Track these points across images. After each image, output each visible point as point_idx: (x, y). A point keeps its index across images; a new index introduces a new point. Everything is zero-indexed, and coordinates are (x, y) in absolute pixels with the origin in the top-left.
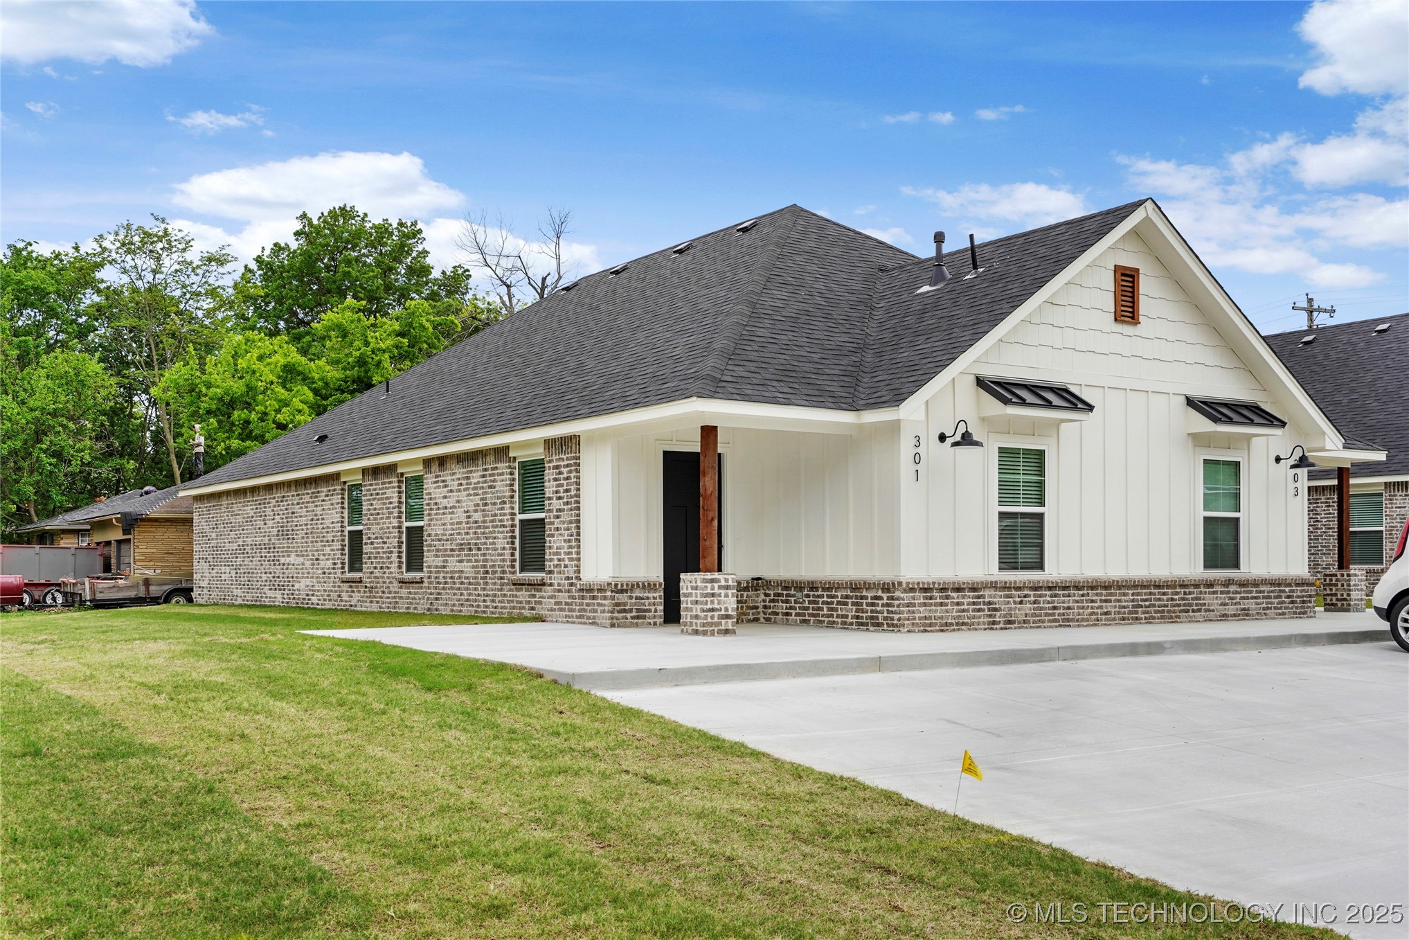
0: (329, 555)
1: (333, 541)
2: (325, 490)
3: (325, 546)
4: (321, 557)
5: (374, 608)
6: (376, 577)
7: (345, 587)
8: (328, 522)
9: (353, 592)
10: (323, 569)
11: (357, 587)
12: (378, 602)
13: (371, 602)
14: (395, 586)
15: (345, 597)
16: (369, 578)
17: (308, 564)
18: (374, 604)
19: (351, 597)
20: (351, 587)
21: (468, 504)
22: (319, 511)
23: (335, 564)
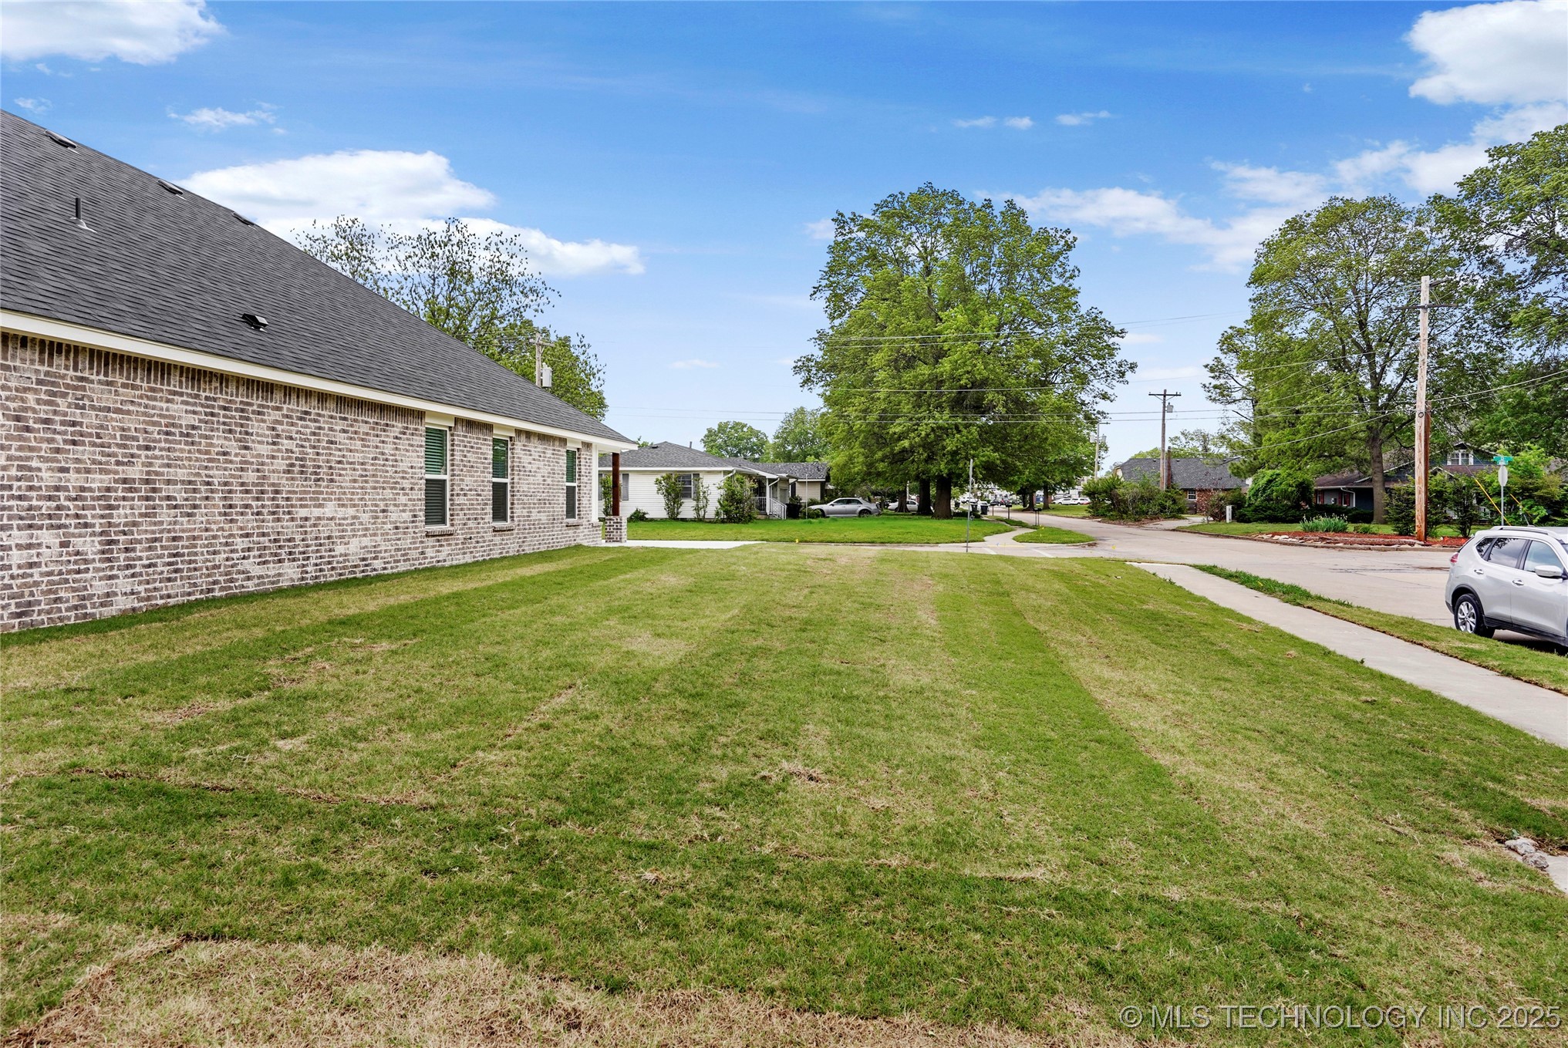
0: (406, 505)
1: (412, 489)
2: (400, 425)
3: (398, 494)
4: (391, 508)
5: (469, 559)
6: (470, 528)
7: (431, 541)
8: (403, 466)
9: (441, 546)
10: (396, 522)
11: (447, 540)
12: (471, 552)
13: (464, 553)
14: (489, 536)
15: (430, 553)
16: (462, 529)
17: (365, 517)
18: (468, 555)
19: (438, 551)
20: (438, 541)
21: (545, 471)
22: (388, 449)
23: (415, 516)
